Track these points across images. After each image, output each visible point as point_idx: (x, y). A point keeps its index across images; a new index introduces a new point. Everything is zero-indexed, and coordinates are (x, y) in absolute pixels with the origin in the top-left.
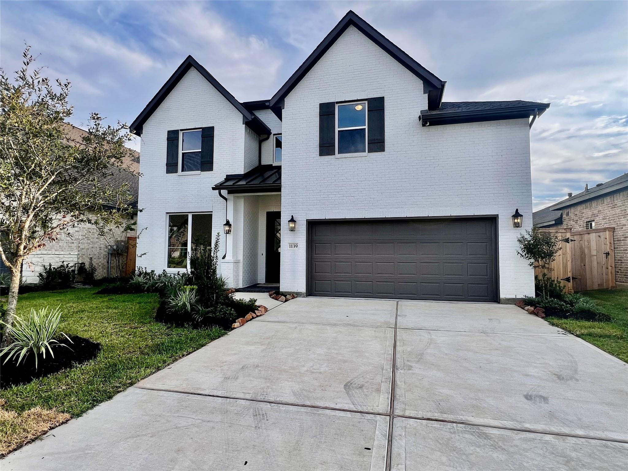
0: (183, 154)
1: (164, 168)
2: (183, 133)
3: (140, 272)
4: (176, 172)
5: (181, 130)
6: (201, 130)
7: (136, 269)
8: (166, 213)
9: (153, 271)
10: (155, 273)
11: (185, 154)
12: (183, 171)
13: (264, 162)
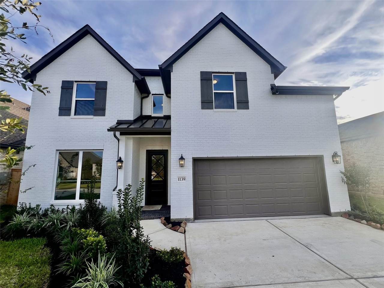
0: (76, 101)
1: (57, 111)
2: (77, 84)
3: (23, 208)
4: (69, 115)
5: (76, 82)
6: (95, 83)
7: (19, 205)
8: (56, 150)
9: (38, 206)
10: (40, 207)
11: (78, 101)
12: (75, 115)
13: (144, 113)
